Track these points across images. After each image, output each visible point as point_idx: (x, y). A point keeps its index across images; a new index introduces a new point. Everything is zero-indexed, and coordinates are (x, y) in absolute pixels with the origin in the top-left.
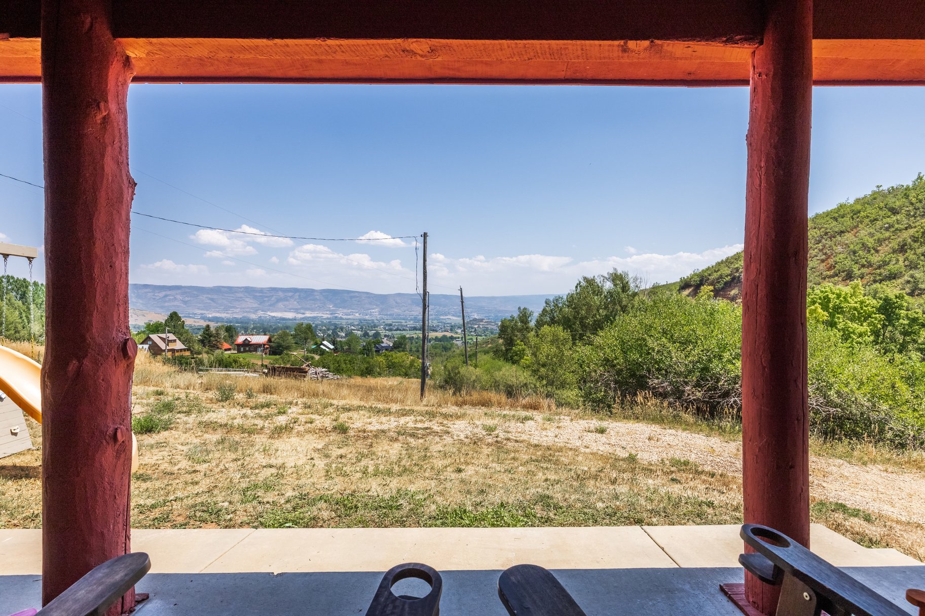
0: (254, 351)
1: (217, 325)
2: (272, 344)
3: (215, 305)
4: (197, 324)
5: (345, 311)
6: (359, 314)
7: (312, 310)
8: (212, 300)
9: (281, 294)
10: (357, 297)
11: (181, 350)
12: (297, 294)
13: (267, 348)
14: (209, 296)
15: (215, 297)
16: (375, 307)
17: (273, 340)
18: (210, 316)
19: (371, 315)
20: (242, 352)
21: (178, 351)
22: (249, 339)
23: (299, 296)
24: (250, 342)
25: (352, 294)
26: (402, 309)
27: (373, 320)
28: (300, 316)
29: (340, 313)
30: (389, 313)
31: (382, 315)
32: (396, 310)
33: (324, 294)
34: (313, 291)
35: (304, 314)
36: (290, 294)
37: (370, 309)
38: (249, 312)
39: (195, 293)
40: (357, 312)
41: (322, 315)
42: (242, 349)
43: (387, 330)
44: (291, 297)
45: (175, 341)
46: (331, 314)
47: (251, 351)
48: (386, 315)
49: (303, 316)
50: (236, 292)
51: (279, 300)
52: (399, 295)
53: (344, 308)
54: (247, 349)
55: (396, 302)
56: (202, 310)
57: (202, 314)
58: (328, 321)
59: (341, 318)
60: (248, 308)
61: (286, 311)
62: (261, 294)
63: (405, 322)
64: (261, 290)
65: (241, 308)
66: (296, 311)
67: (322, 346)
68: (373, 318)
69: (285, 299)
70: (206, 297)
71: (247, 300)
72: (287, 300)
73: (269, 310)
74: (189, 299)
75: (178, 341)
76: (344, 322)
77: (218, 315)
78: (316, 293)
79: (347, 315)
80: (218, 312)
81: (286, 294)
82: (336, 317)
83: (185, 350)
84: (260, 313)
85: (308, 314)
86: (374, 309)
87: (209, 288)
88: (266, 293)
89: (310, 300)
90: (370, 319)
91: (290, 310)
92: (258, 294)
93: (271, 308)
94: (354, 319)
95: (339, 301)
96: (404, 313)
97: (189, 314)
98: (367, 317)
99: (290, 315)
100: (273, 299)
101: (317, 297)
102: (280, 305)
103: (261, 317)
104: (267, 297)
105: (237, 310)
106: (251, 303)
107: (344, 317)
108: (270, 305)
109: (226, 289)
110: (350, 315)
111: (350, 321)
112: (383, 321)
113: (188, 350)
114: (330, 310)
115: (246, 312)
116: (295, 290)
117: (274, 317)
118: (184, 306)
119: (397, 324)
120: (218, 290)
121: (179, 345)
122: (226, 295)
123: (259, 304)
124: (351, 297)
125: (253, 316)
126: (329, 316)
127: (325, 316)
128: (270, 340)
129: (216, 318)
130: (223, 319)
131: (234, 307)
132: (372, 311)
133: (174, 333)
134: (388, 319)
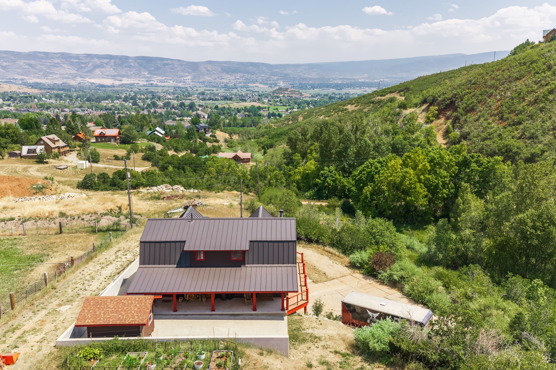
0: (108, 141)
1: (41, 92)
2: (121, 136)
3: (34, 70)
4: (21, 91)
5: (160, 78)
6: (173, 82)
7: (127, 76)
8: (30, 65)
9: (96, 60)
10: (170, 64)
11: (64, 147)
12: (113, 61)
13: (118, 139)
14: (27, 62)
15: (33, 62)
16: (187, 74)
17: (121, 132)
18: (31, 82)
19: (184, 82)
20: (99, 142)
21: (61, 147)
22: (104, 132)
23: (115, 62)
24: (104, 134)
25: (165, 62)
26: (213, 77)
27: (187, 88)
28: (117, 83)
29: (155, 80)
30: (201, 81)
31: (195, 82)
32: (207, 78)
33: (138, 61)
34: (127, 58)
35: (121, 80)
36: (106, 61)
37: (182, 77)
38: (68, 78)
39: (13, 58)
40: (171, 80)
41: (139, 82)
42: (99, 140)
43: (201, 99)
44: (107, 64)
45: (58, 140)
46: (147, 81)
47: (106, 142)
48: (198, 82)
49: (120, 83)
50: (53, 58)
51: (96, 67)
52: (210, 62)
53: (159, 75)
54: (103, 139)
55: (207, 70)
56: (22, 75)
57: (22, 79)
58: (145, 88)
59: (157, 86)
60: (67, 74)
61: (103, 78)
62: (77, 61)
63: (217, 90)
64: (77, 57)
65: (60, 74)
66: (113, 77)
67: (156, 132)
68: (186, 86)
69: (101, 66)
70: (24, 63)
71: (65, 66)
72: (103, 67)
73: (87, 76)
74: (7, 64)
75: (60, 140)
76: (160, 90)
77: (38, 81)
78: (130, 60)
79: (161, 82)
80: (38, 77)
81: (102, 61)
82: (152, 84)
83: (65, 146)
84: (79, 80)
85: (125, 81)
86: (186, 76)
87: (25, 53)
88: (82, 59)
89: (126, 67)
90: (184, 86)
91: (108, 76)
92: (74, 61)
93: (89, 74)
94: (169, 87)
95: (153, 68)
96: (215, 80)
97: (9, 79)
98: (180, 85)
99: (108, 82)
100: (89, 65)
101: (132, 64)
102: (97, 71)
103: (80, 83)
104: (83, 63)
105: (57, 76)
106: (68, 70)
107: (159, 84)
108: (88, 72)
109: (42, 55)
110: (164, 82)
111: (165, 89)
112: (195, 88)
113: (68, 146)
114: (145, 78)
115: (66, 78)
116: (110, 57)
117: (93, 83)
118: (4, 71)
119: (209, 92)
120: (34, 55)
121: (61, 143)
122: (44, 61)
123: (76, 71)
124: (165, 65)
125: (73, 83)
126: (145, 83)
127: (142, 83)
128: (119, 133)
129: (37, 84)
130: (44, 85)
131: (53, 73)
132: (185, 78)
133: (55, 134)
134: (200, 87)
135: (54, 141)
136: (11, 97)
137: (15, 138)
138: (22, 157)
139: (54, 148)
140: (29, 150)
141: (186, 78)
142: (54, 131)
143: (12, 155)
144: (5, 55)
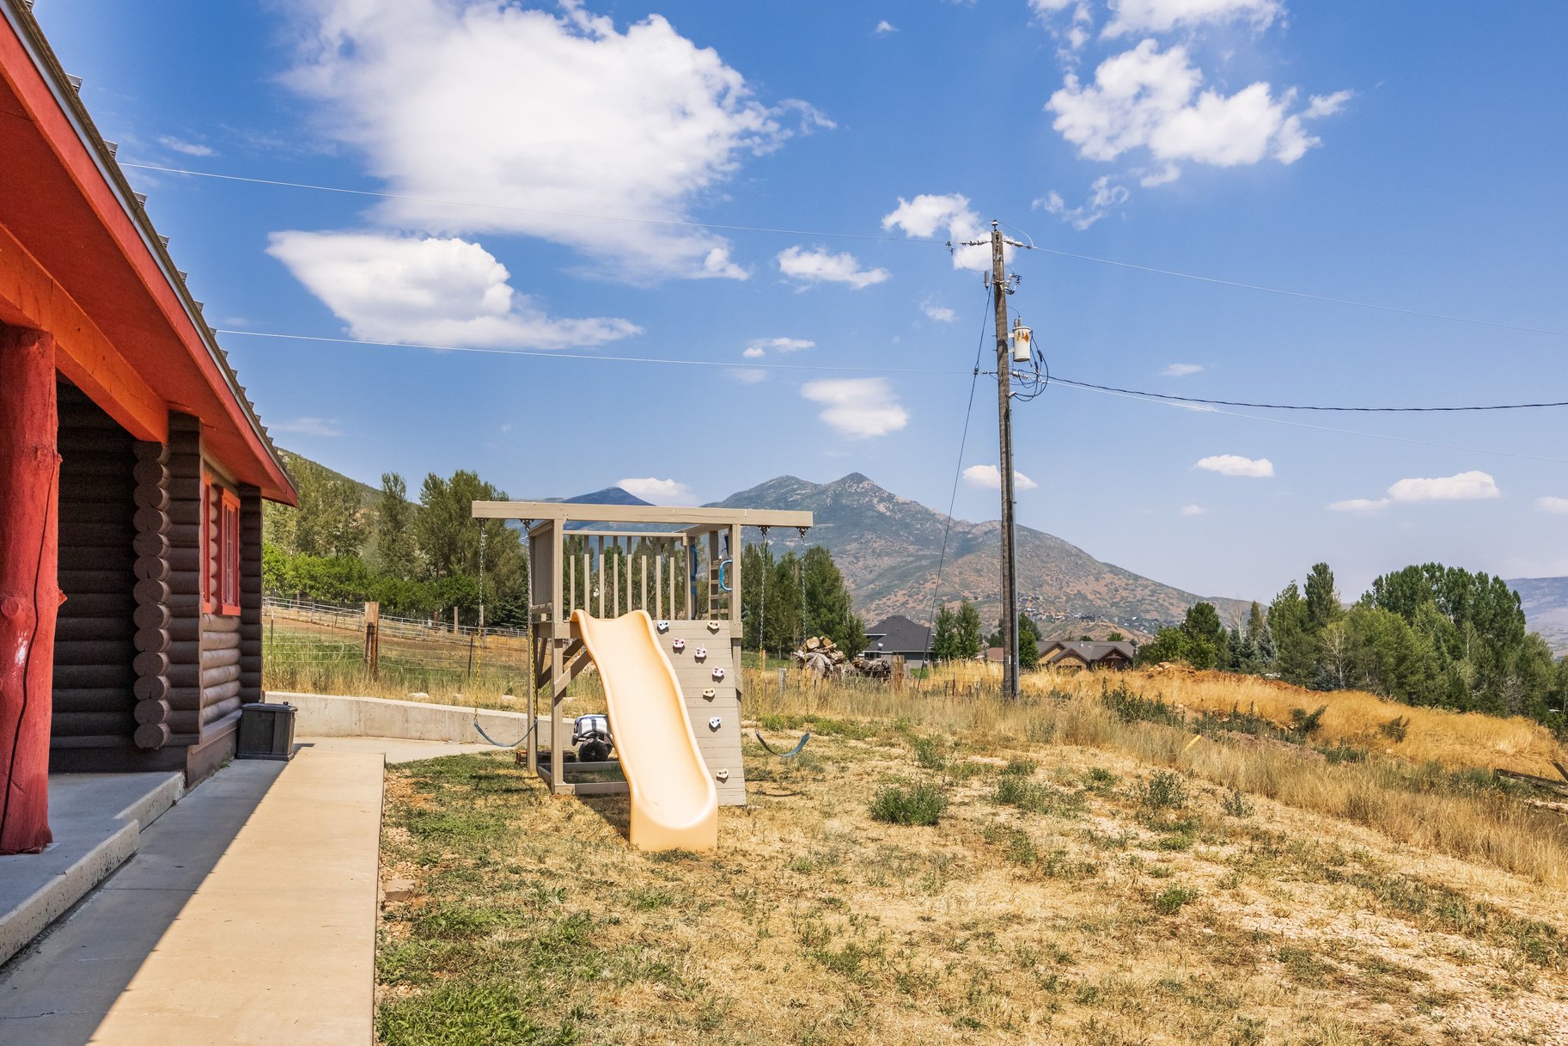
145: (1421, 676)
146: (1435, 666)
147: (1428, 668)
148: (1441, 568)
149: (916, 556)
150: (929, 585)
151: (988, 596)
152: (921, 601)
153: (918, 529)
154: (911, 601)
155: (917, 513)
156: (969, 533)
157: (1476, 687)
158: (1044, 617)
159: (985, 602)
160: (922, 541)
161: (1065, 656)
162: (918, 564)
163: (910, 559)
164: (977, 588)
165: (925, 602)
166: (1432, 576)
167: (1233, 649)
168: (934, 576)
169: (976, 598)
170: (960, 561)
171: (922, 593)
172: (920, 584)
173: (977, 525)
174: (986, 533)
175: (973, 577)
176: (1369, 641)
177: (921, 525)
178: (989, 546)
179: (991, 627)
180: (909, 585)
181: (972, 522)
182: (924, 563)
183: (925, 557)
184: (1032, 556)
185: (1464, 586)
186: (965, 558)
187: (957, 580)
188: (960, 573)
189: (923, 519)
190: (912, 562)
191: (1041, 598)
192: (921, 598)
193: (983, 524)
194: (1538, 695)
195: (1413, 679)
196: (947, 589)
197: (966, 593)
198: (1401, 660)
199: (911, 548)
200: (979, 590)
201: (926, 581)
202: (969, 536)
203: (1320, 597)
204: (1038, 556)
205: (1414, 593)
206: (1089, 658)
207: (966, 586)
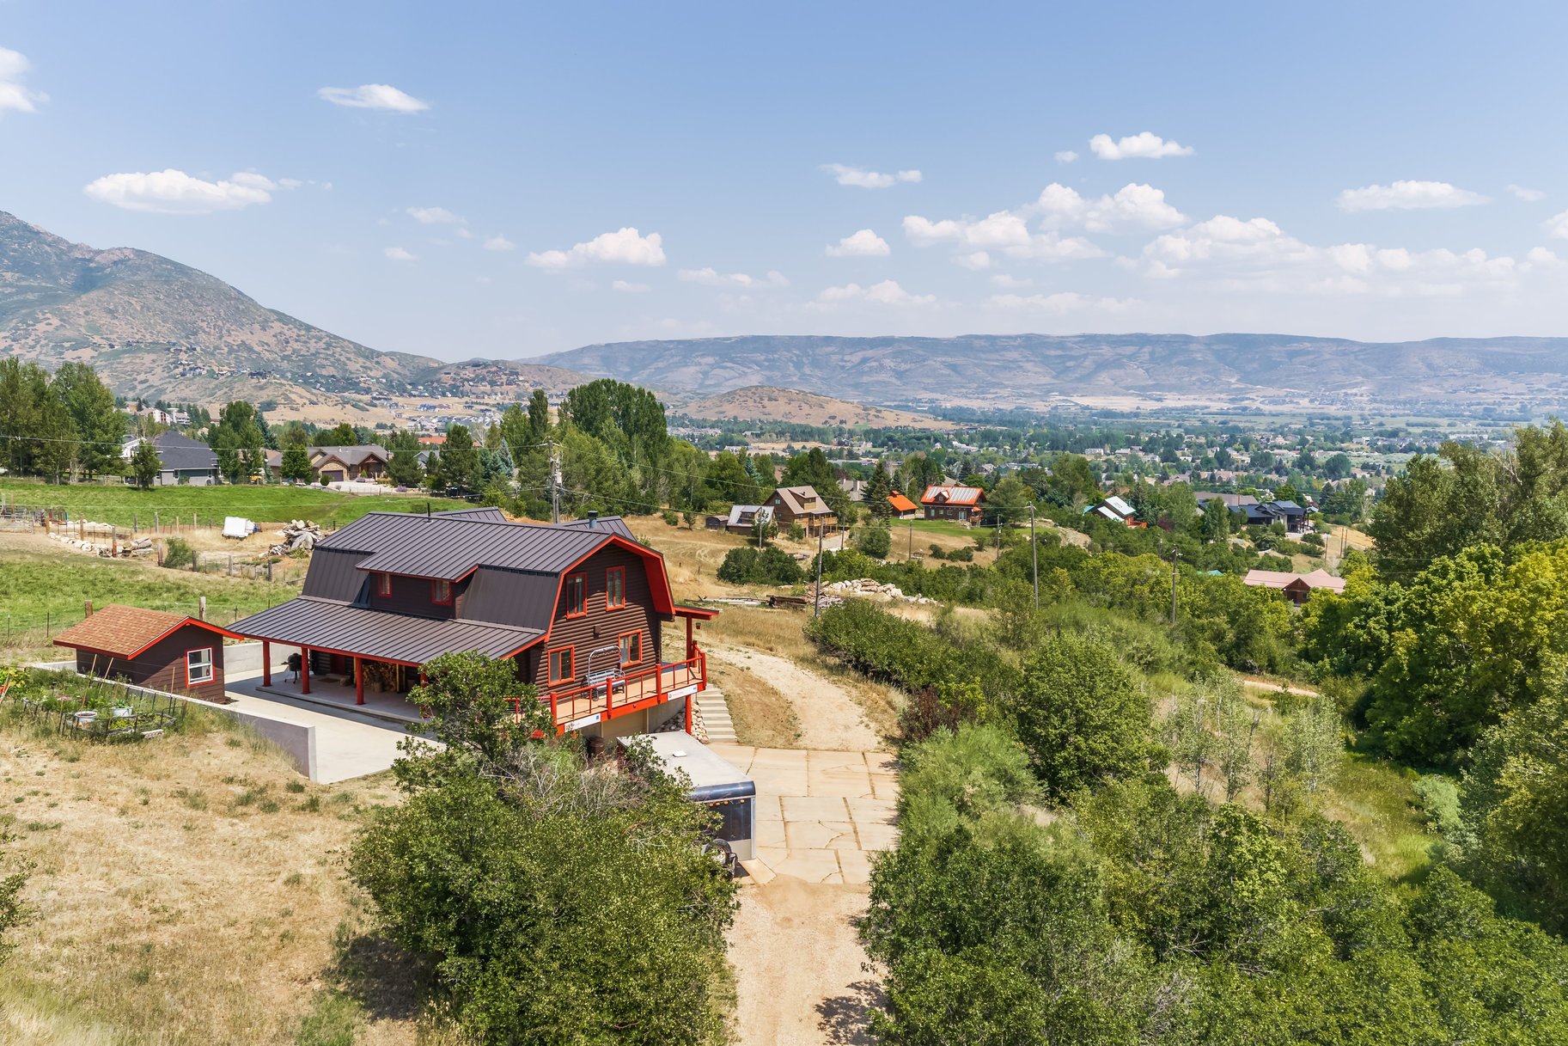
0: (952, 518)
1: (957, 428)
2: (986, 506)
3: (959, 380)
4: (918, 426)
5: (1271, 391)
6: (1312, 401)
7: (1180, 389)
8: (953, 367)
9: (1106, 350)
10: (1308, 353)
11: (824, 516)
12: (1147, 349)
13: (976, 513)
14: (949, 359)
15: (960, 360)
16: (1360, 379)
18: (949, 405)
19: (1345, 402)
20: (932, 518)
21: (817, 516)
22: (945, 494)
23: (1152, 354)
24: (945, 499)
25: (1295, 347)
26: (1446, 385)
27: (1349, 418)
28: (1150, 405)
29: (1257, 398)
30: (1402, 397)
31: (1381, 402)
32: (1425, 389)
33: (1215, 347)
34: (1187, 339)
35: (1160, 400)
36: (1129, 350)
37: (1343, 387)
38: (1031, 396)
39: (920, 352)
40: (1304, 396)
41: (1208, 404)
42: (933, 513)
43: (1378, 450)
44: (1131, 357)
45: (813, 499)
46: (1232, 401)
47: (947, 517)
48: (1393, 402)
49: (1156, 405)
50: (1005, 349)
51: (1101, 366)
52: (1442, 343)
53: (1269, 383)
54: (942, 512)
55: (1430, 366)
56: (933, 391)
57: (932, 401)
58: (1220, 418)
59: (1259, 413)
60: (1029, 386)
61: (1116, 394)
62: (1059, 352)
63: (1449, 425)
64: (1061, 343)
65: (1014, 387)
66: (1142, 391)
67: (1103, 510)
68: (1348, 413)
69: (1116, 363)
70: (943, 362)
71: (1029, 366)
72: (1121, 366)
73: (1075, 391)
74: (908, 366)
75: (819, 499)
76: (1262, 423)
77: (964, 403)
78: (1193, 347)
79: (1274, 402)
80: (965, 396)
81: (1119, 350)
82: (1245, 409)
83: (828, 515)
84: (1056, 399)
85: (1172, 401)
86: (1355, 385)
87: (948, 340)
88: (1072, 349)
89: (1179, 363)
90: (1341, 414)
91: (1126, 390)
92: (1053, 353)
93: (1082, 385)
94: (1294, 415)
95: (1255, 365)
96: (1452, 397)
97: (907, 400)
98: (1332, 410)
99: (1124, 404)
100: (1086, 363)
101: (1199, 356)
102: (1104, 378)
103: (1056, 408)
104: (1071, 358)
105: (1005, 392)
106: (1037, 375)
107: (1267, 408)
108: (1080, 380)
109: (982, 343)
110: (1284, 402)
111: (1279, 421)
112: (1379, 419)
113: (834, 515)
114: (1228, 391)
115: (1026, 396)
116: (1142, 340)
117: (1087, 408)
118: (898, 383)
119: (1419, 430)
120: (966, 345)
121: (820, 507)
122: (983, 356)
123: (1054, 377)
124: (1292, 355)
125: (1040, 407)
126: (1225, 406)
127: (1215, 406)
129: (960, 410)
130: (973, 412)
131: (999, 385)
132: (1349, 391)
133: (814, 485)
134: (1393, 416)
135: (802, 500)
136: (890, 439)
137: (732, 490)
138: (728, 528)
139: (799, 516)
140: (743, 514)
141: (1354, 391)
142: (811, 479)
143: (712, 523)
144: (906, 348)
145: (611, 482)
146: (619, 474)
147: (615, 476)
148: (614, 382)
149: (17, 286)
150: (41, 327)
151: (129, 344)
152: (33, 347)
153: (15, 250)
154: (16, 346)
155: (12, 228)
156: (90, 260)
157: (643, 487)
158: (204, 372)
159: (125, 352)
160: (23, 266)
161: (327, 462)
162: (21, 297)
163: (9, 290)
164: (112, 333)
165: (38, 348)
166: (608, 389)
167: (484, 464)
168: (48, 315)
169: (112, 346)
170: (84, 297)
171: (33, 337)
172: (28, 325)
173: (102, 252)
174: (115, 263)
175: (105, 319)
176: (579, 458)
177: (20, 244)
178: (122, 279)
179: (136, 383)
180: (12, 324)
181: (95, 247)
182: (30, 296)
183: (31, 289)
184: (181, 297)
185: (630, 398)
186: (93, 295)
187: (82, 321)
188: (87, 313)
189: (20, 237)
190: (11, 295)
191: (198, 349)
192: (32, 343)
193: (110, 251)
194: (677, 490)
195: (606, 484)
196: (69, 332)
197: (97, 339)
198: (598, 471)
199: (8, 275)
200: (114, 336)
201: (37, 321)
202: (92, 265)
203: (539, 417)
204: (188, 296)
205: (597, 404)
206: (348, 463)
207: (96, 330)
